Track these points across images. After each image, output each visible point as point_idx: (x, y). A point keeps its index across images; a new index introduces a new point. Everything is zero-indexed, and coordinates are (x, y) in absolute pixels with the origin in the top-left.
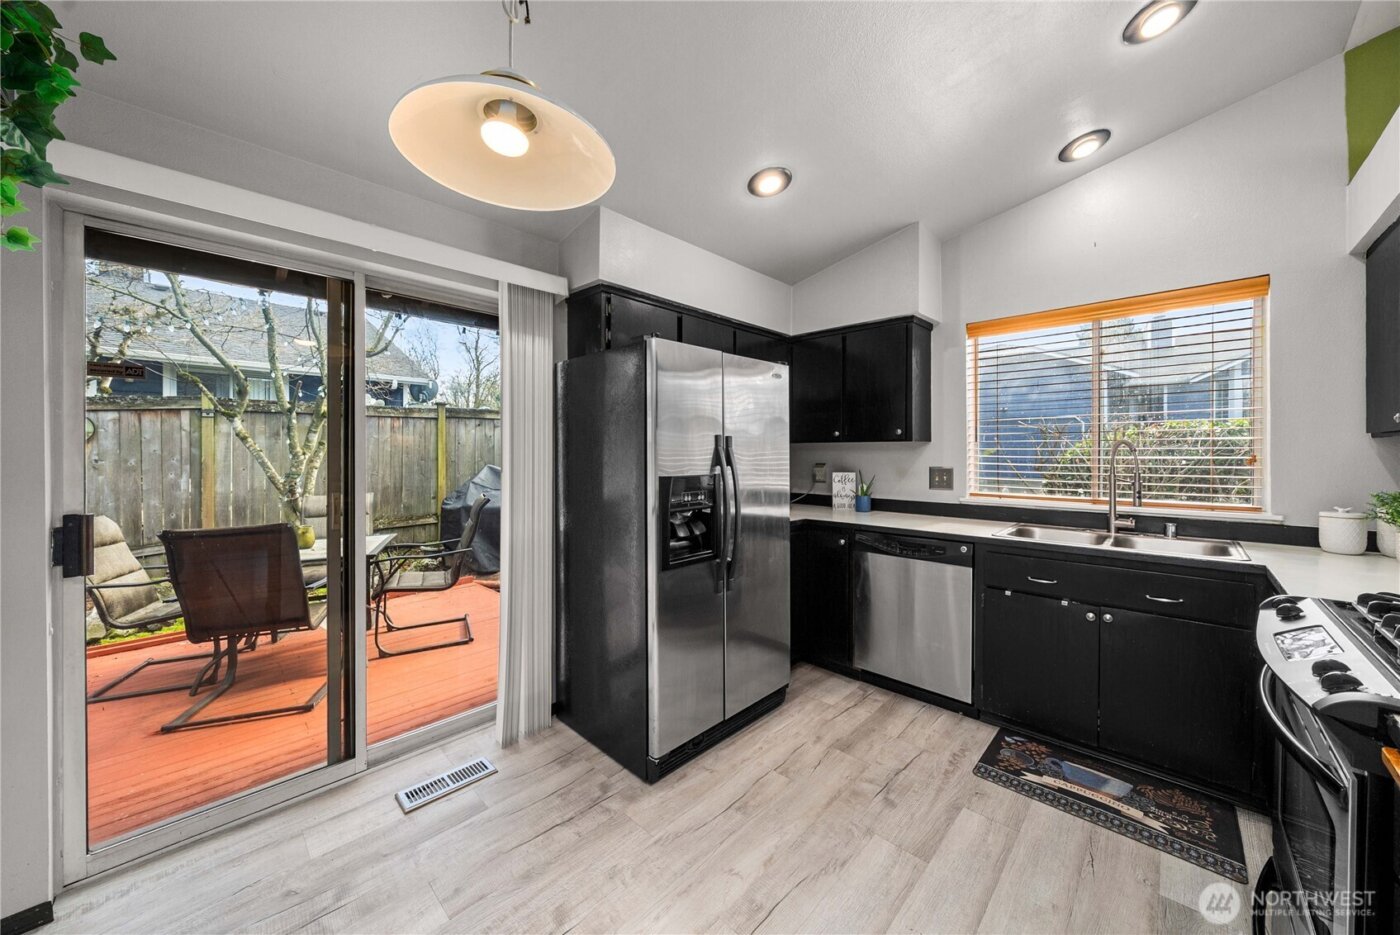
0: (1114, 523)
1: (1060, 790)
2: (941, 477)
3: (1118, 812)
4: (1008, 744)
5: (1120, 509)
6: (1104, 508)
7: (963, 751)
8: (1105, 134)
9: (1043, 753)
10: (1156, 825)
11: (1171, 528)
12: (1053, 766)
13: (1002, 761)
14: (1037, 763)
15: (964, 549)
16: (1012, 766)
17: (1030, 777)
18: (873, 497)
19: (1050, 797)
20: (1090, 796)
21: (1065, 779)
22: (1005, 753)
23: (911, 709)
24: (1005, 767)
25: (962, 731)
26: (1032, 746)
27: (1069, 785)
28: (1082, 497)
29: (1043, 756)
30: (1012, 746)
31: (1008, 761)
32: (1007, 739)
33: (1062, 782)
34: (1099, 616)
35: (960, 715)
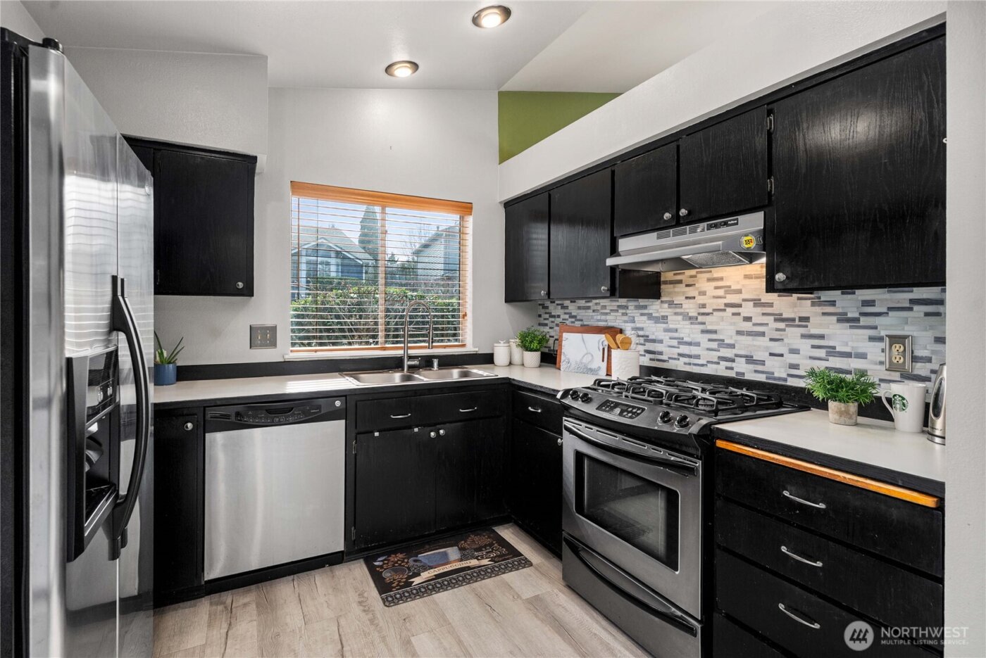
0: (407, 363)
1: (438, 576)
2: (263, 336)
3: (469, 568)
4: (381, 567)
5: (411, 352)
6: (400, 352)
7: (361, 595)
8: (415, 66)
9: (404, 559)
10: (485, 562)
11: (436, 362)
12: (417, 564)
13: (392, 583)
14: (409, 568)
15: (338, 403)
16: (400, 582)
17: (417, 581)
18: (180, 363)
19: (439, 586)
20: (451, 569)
21: (431, 568)
22: (387, 575)
23: (285, 589)
24: (398, 585)
25: (342, 580)
26: (393, 558)
27: (436, 569)
28: (372, 346)
29: (406, 561)
30: (385, 566)
31: (394, 580)
32: (376, 564)
33: (432, 570)
34: (438, 433)
35: (327, 568)
